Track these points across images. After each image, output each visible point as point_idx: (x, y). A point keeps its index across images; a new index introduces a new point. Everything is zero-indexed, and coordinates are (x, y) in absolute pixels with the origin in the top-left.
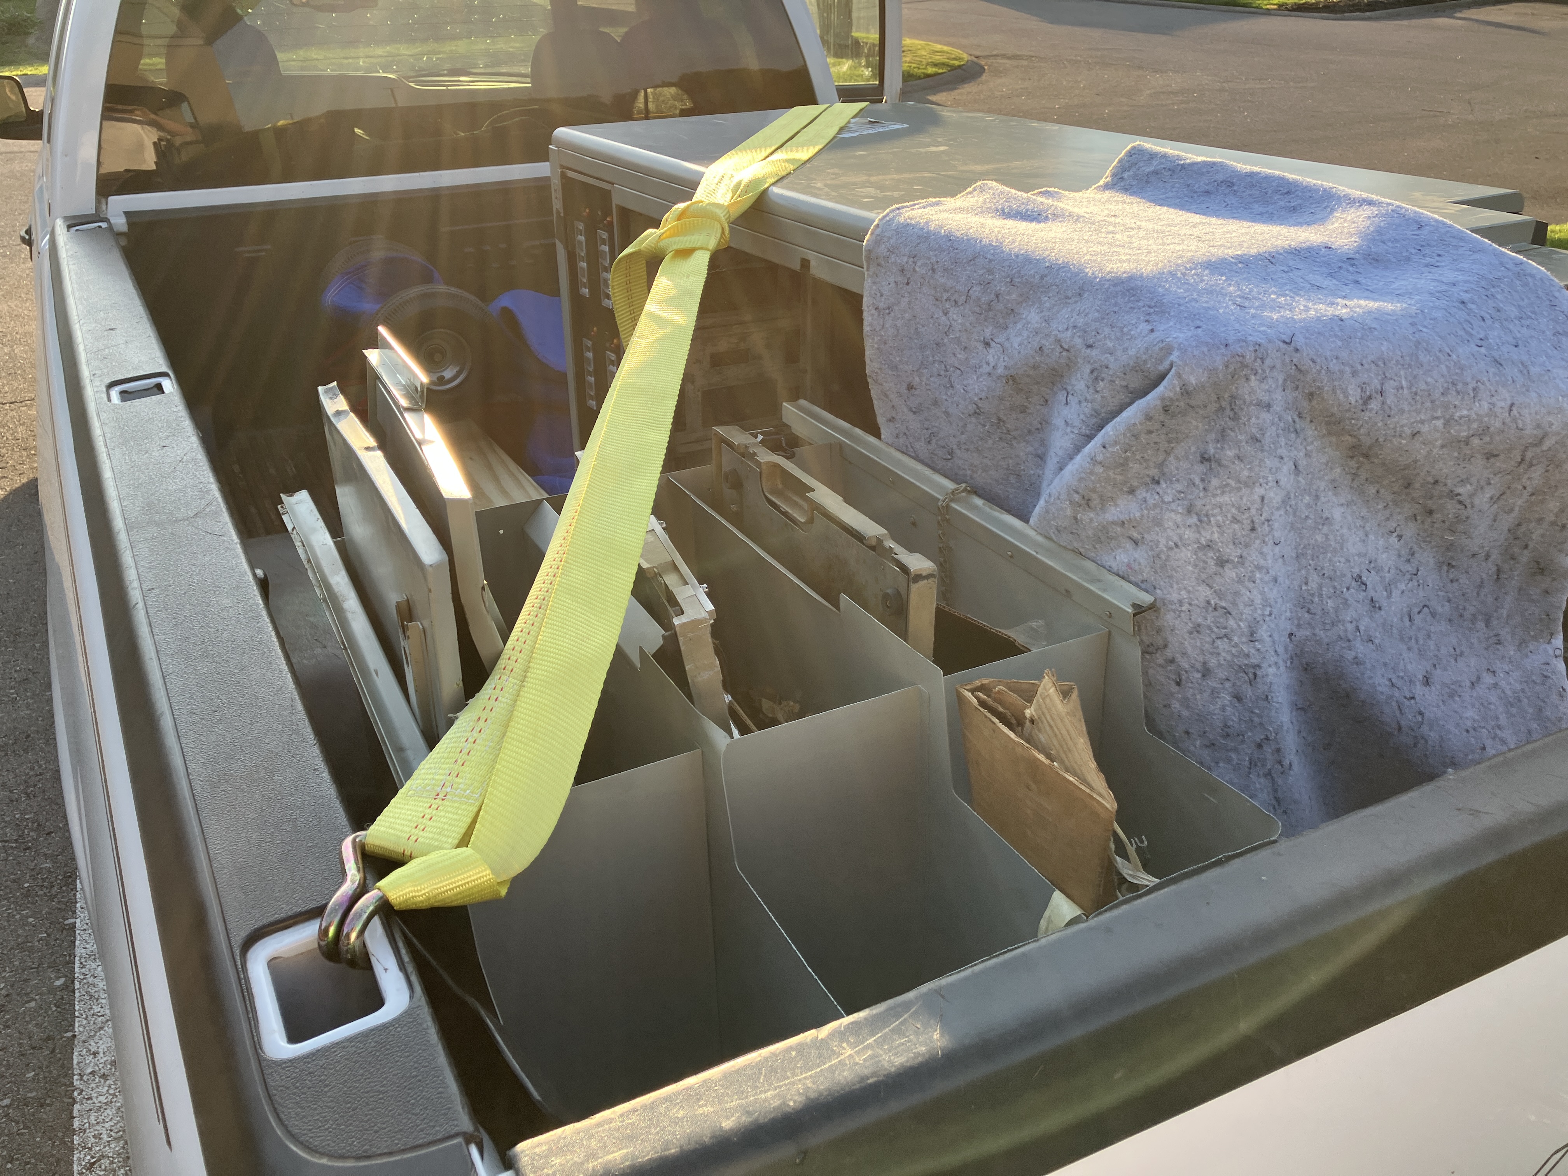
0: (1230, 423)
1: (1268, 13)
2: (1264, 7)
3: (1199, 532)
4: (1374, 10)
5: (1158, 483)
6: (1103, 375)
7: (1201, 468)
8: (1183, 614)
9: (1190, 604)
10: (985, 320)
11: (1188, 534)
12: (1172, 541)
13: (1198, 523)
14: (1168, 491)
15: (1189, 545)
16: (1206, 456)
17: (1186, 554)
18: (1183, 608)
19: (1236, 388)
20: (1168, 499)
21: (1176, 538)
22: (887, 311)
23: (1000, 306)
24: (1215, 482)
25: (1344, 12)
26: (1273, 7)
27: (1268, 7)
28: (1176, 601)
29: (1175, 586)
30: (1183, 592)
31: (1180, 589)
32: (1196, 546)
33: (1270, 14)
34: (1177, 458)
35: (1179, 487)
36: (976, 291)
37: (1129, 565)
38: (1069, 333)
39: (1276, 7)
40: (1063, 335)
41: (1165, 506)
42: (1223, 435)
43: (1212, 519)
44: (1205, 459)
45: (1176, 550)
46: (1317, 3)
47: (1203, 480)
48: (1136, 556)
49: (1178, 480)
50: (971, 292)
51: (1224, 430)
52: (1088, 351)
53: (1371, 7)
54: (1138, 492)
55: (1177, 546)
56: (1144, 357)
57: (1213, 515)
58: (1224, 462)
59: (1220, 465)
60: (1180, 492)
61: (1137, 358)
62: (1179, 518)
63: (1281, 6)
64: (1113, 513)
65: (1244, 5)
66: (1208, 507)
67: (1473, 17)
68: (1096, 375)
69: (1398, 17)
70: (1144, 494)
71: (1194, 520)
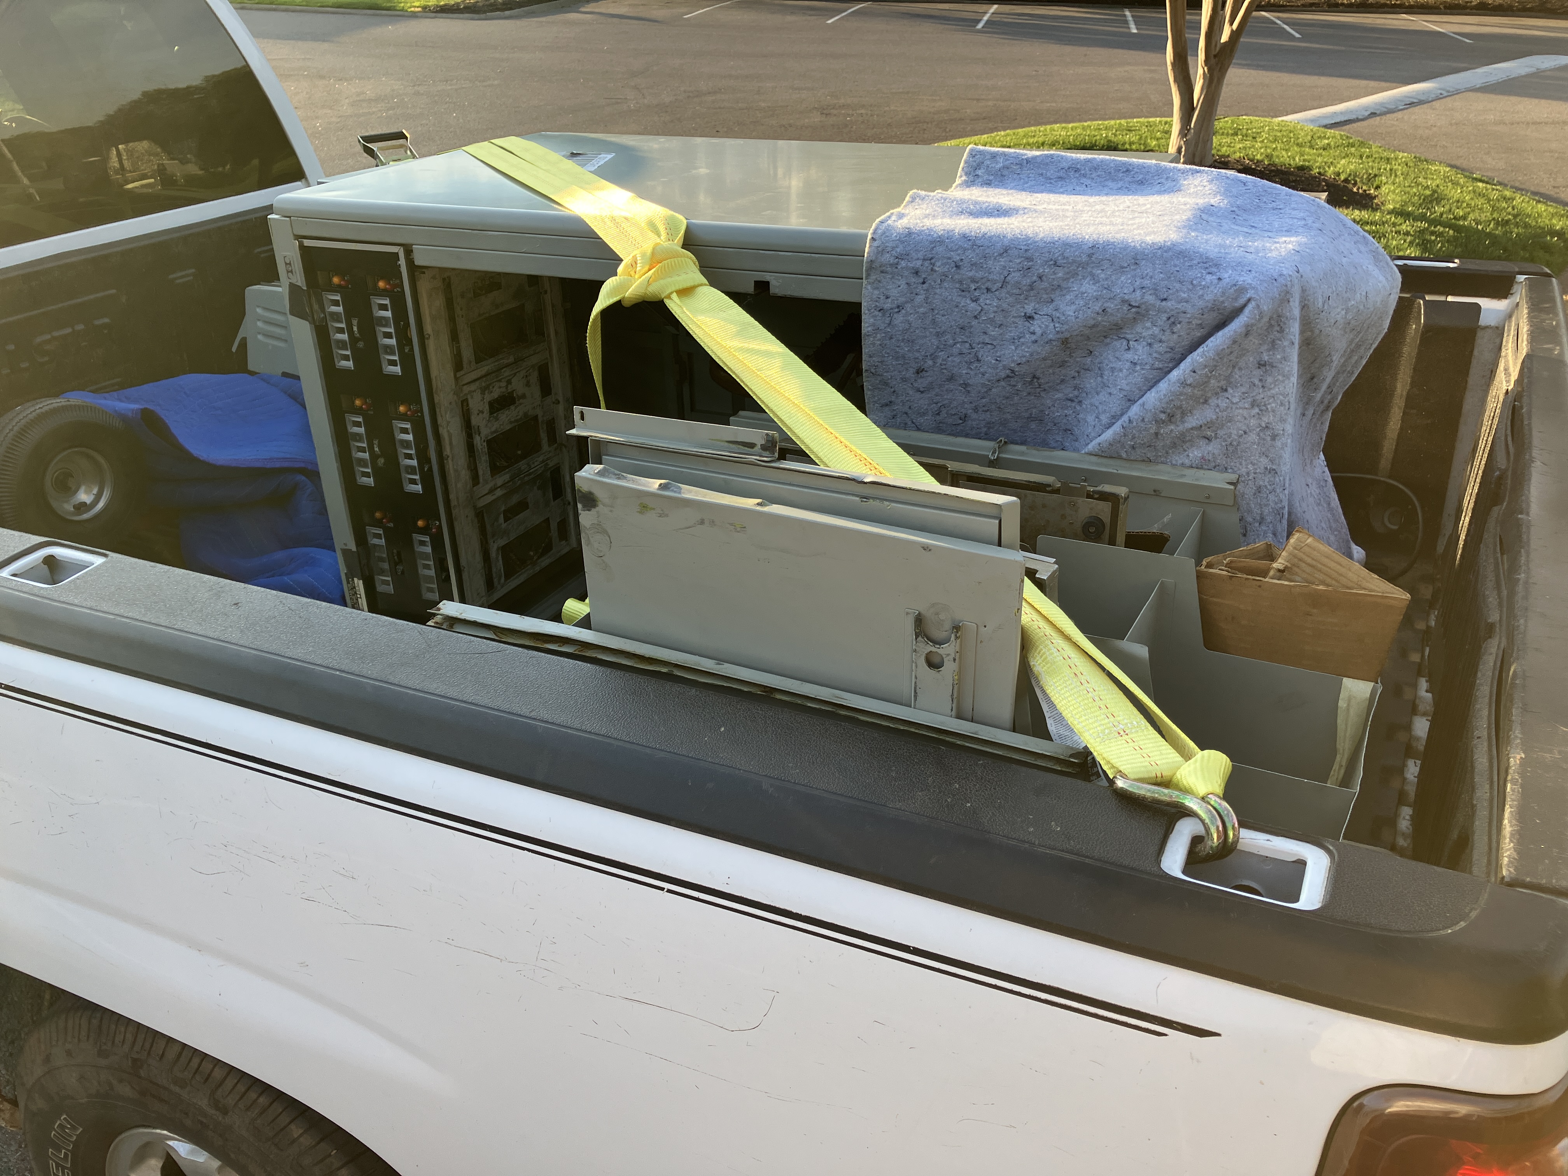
0: (1278, 335)
1: (414, 15)
2: (409, 10)
3: (1261, 419)
4: (511, 9)
5: (1226, 390)
6: (1180, 319)
7: (1258, 372)
8: (1250, 482)
9: (1255, 473)
10: (1026, 299)
11: (1253, 422)
12: (1241, 430)
13: (1260, 412)
14: (1235, 395)
15: (1253, 430)
16: (1262, 363)
17: (1253, 437)
18: (1250, 478)
19: (1282, 310)
20: (1235, 400)
21: (1244, 428)
22: (896, 310)
23: (1045, 285)
24: (1270, 380)
25: (485, 12)
26: (417, 9)
27: (413, 9)
28: (1244, 474)
29: (1244, 463)
30: (1250, 466)
31: (1247, 465)
32: (1258, 430)
33: (417, 17)
34: (1240, 369)
35: (1243, 390)
36: (1015, 277)
37: (1203, 458)
38: (1138, 293)
39: (420, 9)
40: (1133, 296)
41: (1234, 407)
42: (1273, 345)
43: (1269, 407)
44: (1261, 365)
45: (1244, 436)
46: (458, 4)
47: (1261, 380)
48: (1210, 449)
49: (1241, 385)
50: (1009, 278)
51: (1273, 341)
52: (1164, 303)
53: (507, 6)
54: (1210, 401)
55: (1245, 433)
56: (1221, 299)
57: (1269, 404)
58: (1275, 364)
59: (1273, 367)
60: (1243, 393)
61: (1214, 301)
62: (1245, 413)
63: (425, 8)
64: (1192, 422)
65: (388, 9)
66: (1266, 399)
67: (597, 10)
68: (1172, 320)
69: (532, 14)
70: (1216, 401)
71: (1256, 410)
